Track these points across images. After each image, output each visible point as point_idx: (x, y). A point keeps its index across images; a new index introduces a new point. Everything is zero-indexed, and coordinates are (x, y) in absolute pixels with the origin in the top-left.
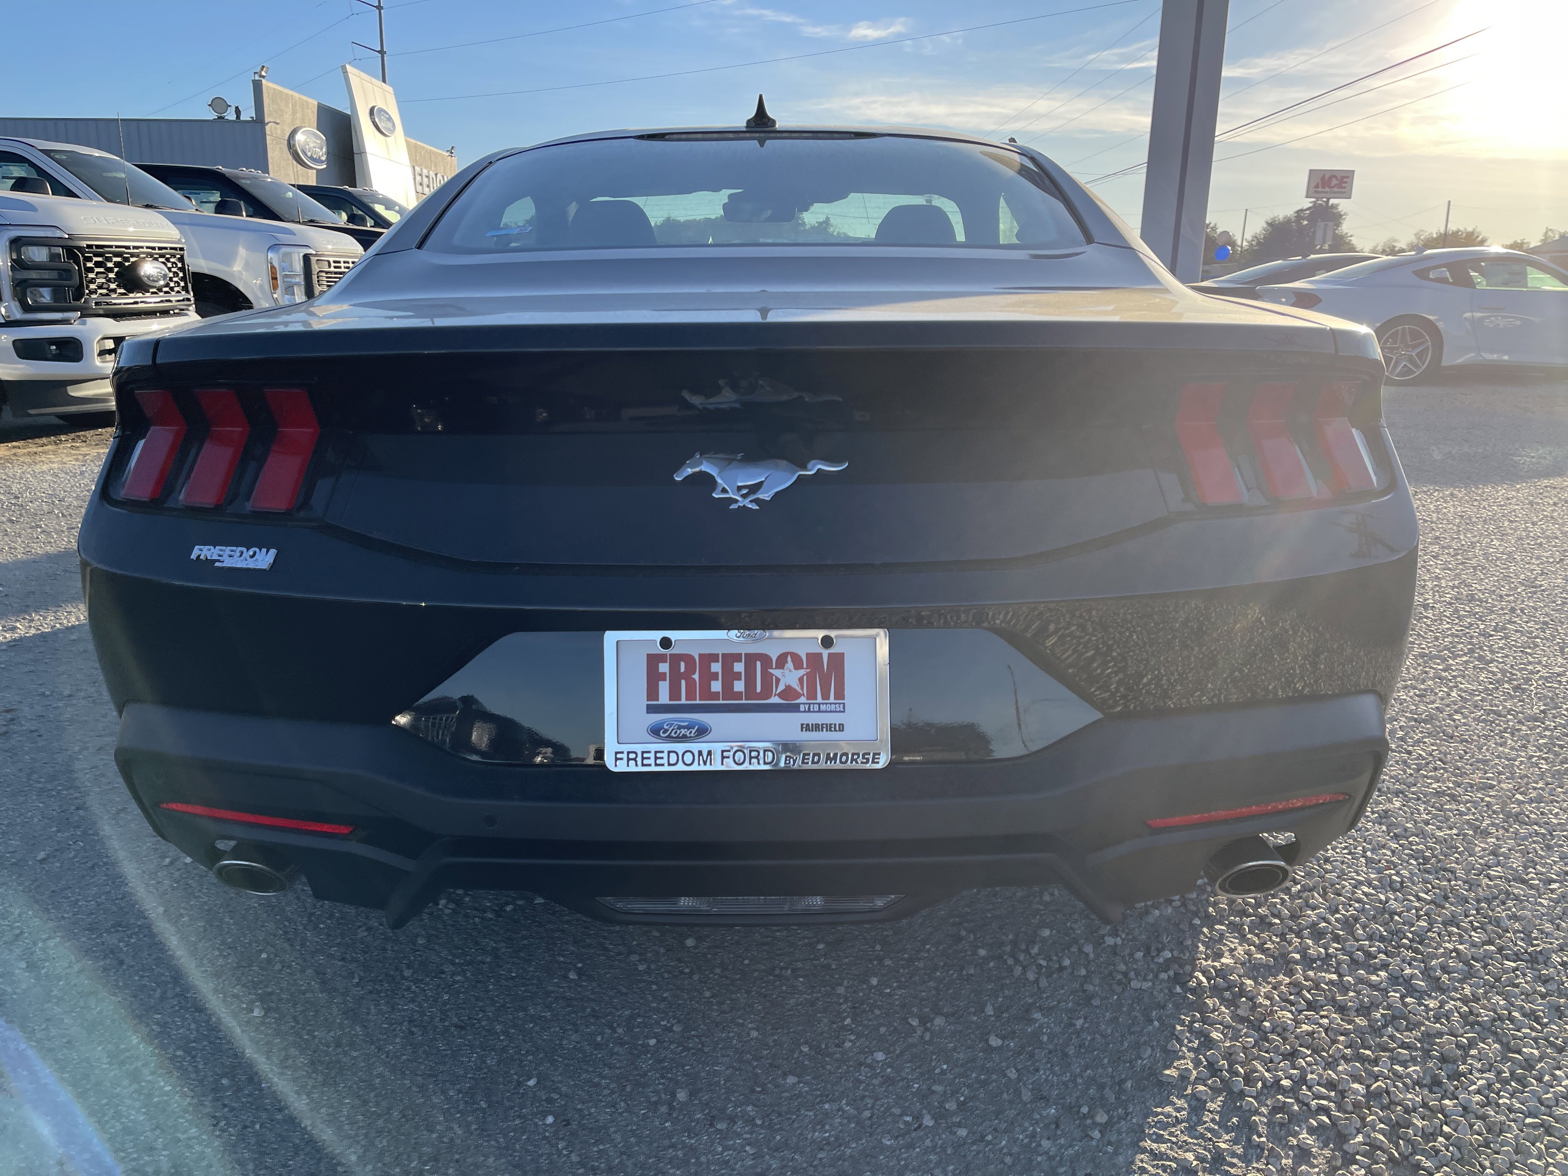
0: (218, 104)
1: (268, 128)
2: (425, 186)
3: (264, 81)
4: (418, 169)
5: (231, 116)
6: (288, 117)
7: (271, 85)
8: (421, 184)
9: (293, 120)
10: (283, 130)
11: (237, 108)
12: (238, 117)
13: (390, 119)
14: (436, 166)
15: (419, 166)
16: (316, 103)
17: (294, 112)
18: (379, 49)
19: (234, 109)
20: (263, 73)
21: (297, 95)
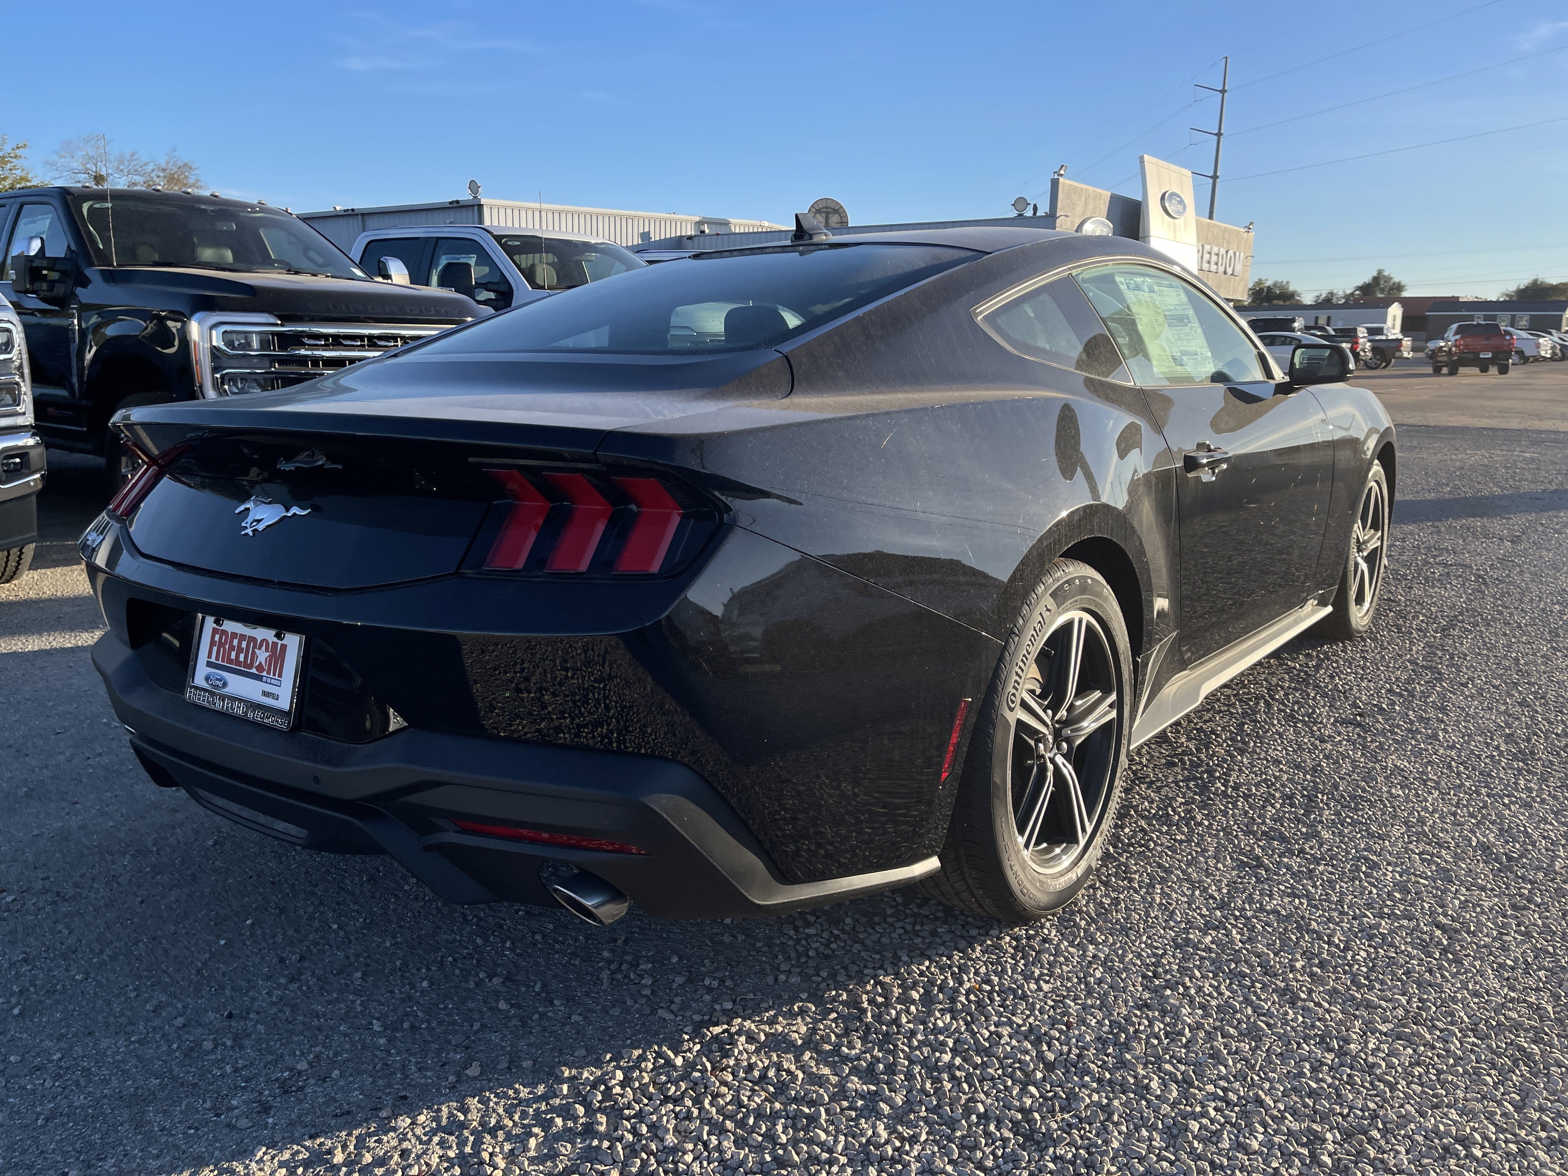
0: (1020, 203)
1: (1058, 221)
2: (1212, 263)
3: (1061, 179)
4: (1207, 248)
5: (1029, 213)
6: (1079, 210)
7: (1068, 182)
8: (1209, 262)
9: (1084, 212)
10: (1073, 222)
11: (1035, 206)
12: (1035, 214)
13: (1181, 202)
14: (1228, 242)
15: (1208, 244)
16: (1109, 194)
17: (1086, 204)
18: (1216, 131)
19: (1032, 206)
20: (1062, 172)
21: (1091, 188)
